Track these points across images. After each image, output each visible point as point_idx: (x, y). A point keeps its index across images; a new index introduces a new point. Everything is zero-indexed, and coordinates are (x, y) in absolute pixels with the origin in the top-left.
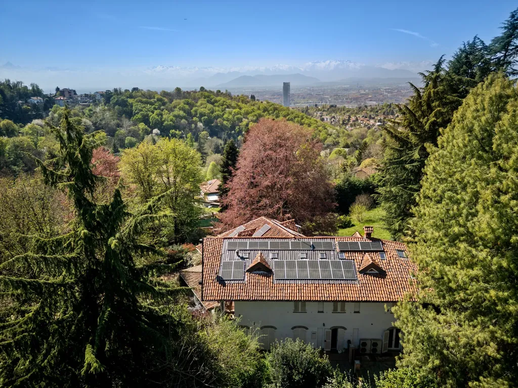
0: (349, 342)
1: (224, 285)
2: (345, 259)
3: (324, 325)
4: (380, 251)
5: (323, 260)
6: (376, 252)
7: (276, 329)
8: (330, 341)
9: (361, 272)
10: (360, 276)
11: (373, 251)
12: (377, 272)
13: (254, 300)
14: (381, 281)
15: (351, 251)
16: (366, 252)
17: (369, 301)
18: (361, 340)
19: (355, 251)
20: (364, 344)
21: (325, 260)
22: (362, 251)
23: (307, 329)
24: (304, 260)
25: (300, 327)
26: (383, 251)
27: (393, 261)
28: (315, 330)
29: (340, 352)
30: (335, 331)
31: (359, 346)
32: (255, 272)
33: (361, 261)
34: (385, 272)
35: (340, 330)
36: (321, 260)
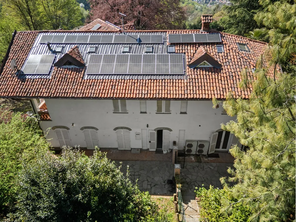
0: (174, 143)
1: (24, 80)
2: (175, 53)
3: (148, 126)
4: (217, 43)
5: (148, 54)
6: (213, 44)
7: (97, 129)
8: (155, 141)
9: (190, 66)
10: (189, 71)
11: (209, 44)
12: (211, 66)
13: (56, 97)
14: (214, 76)
15: (182, 44)
16: (200, 44)
17: (196, 99)
18: (187, 141)
19: (188, 44)
20: (190, 146)
21: (151, 54)
22: (195, 44)
23: (130, 130)
24: (126, 54)
25: (122, 128)
26: (221, 43)
27: (231, 54)
28: (139, 131)
29: (165, 152)
30: (160, 133)
31: (185, 147)
32: (64, 67)
33: (194, 54)
34: (221, 65)
35: (164, 132)
36: (146, 54)
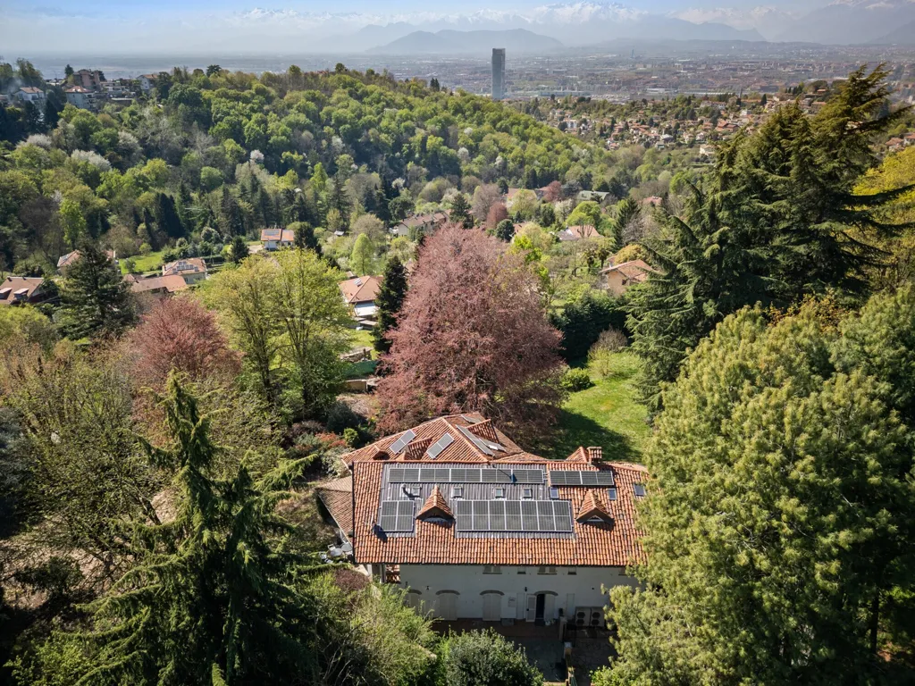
0: (561, 611)
1: (385, 540)
2: (558, 499)
3: (526, 590)
4: (609, 487)
5: (527, 500)
6: (604, 487)
7: (458, 594)
8: (534, 609)
9: (579, 521)
10: (577, 526)
11: (597, 487)
12: (601, 520)
13: (428, 564)
14: (606, 534)
15: (567, 486)
16: (589, 487)
17: (587, 566)
18: (577, 608)
19: (574, 487)
20: (582, 615)
21: (530, 500)
22: (583, 486)
23: (502, 594)
24: (500, 499)
25: (492, 592)
26: (614, 487)
27: (626, 502)
28: (514, 595)
29: (547, 624)
30: (541, 598)
31: (574, 616)
32: (429, 520)
33: (582, 501)
34: (613, 520)
35: (547, 596)
36: (524, 500)
